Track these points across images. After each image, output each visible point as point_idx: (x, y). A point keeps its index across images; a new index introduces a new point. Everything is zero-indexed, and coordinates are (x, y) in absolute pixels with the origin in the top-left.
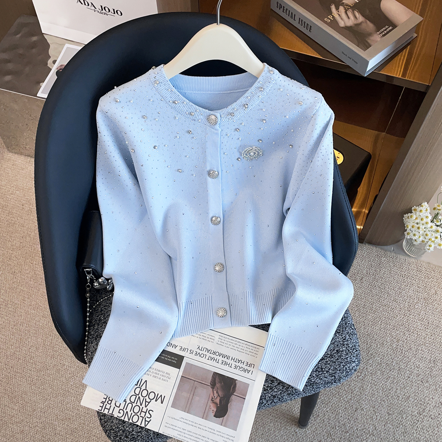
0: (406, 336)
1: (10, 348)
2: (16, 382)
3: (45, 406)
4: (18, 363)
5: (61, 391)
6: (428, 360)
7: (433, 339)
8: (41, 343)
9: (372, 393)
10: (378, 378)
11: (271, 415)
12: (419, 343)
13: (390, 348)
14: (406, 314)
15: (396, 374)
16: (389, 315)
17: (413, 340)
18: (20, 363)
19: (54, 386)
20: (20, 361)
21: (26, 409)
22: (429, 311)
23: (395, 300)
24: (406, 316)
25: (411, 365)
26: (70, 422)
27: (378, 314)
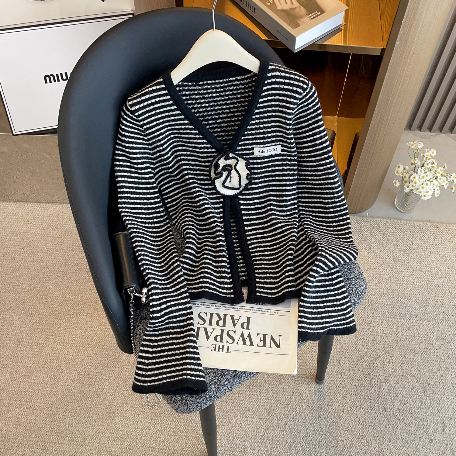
0: (398, 285)
1: (46, 386)
2: (60, 418)
3: (94, 433)
4: (57, 399)
5: (107, 415)
6: (421, 301)
7: (420, 282)
8: (75, 374)
9: (383, 341)
10: (385, 327)
11: (305, 383)
12: (410, 288)
13: (388, 298)
14: (393, 266)
15: (398, 319)
16: (380, 271)
17: (404, 288)
18: (59, 399)
19: (98, 412)
20: (58, 397)
21: (77, 440)
22: (411, 260)
23: (381, 257)
24: (394, 269)
25: (409, 308)
26: (123, 441)
27: (370, 272)
